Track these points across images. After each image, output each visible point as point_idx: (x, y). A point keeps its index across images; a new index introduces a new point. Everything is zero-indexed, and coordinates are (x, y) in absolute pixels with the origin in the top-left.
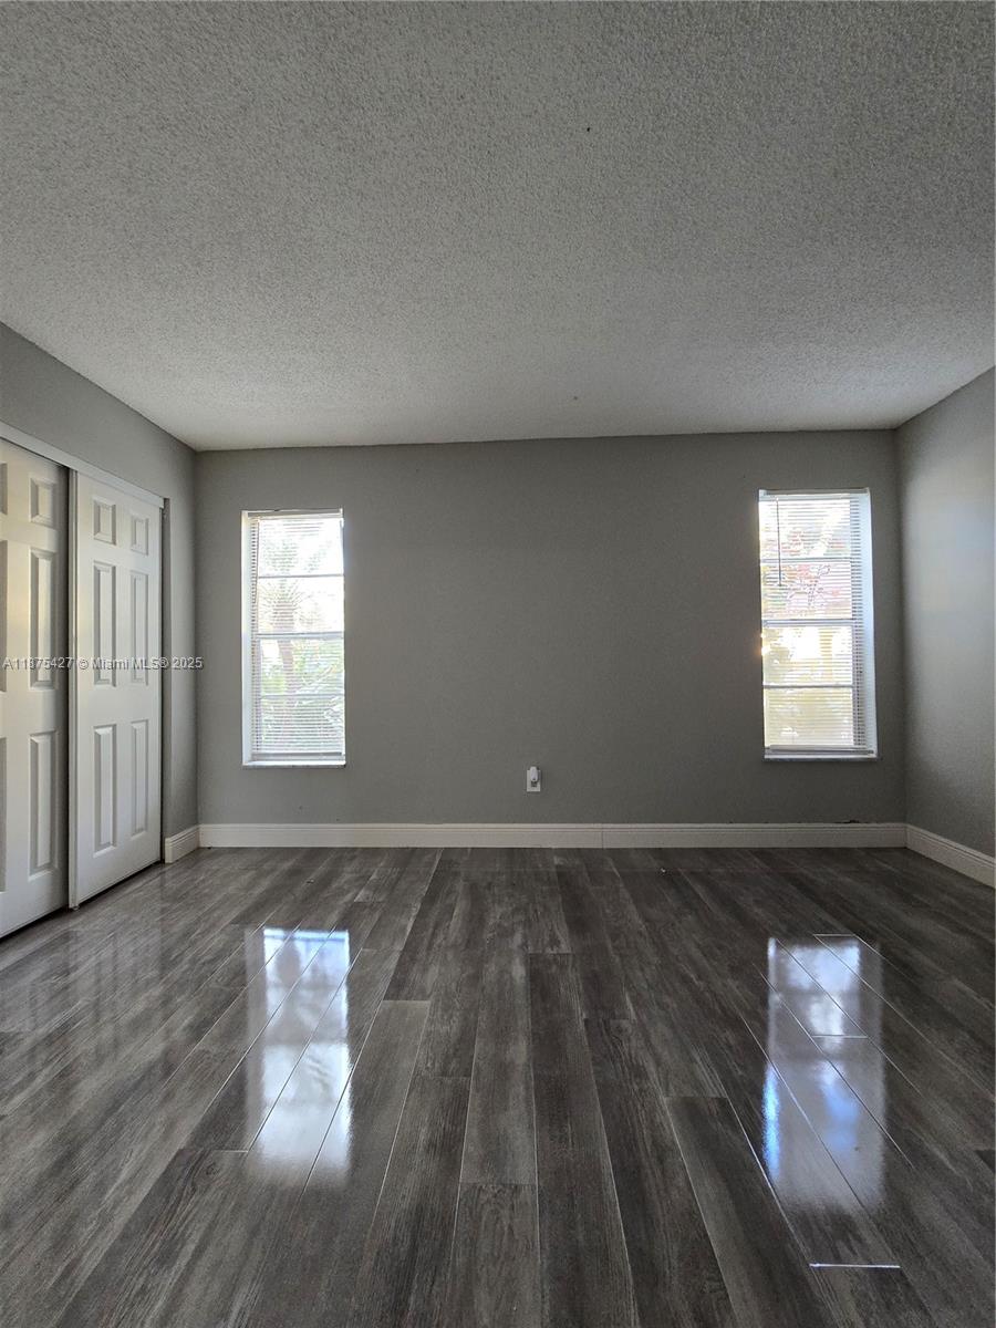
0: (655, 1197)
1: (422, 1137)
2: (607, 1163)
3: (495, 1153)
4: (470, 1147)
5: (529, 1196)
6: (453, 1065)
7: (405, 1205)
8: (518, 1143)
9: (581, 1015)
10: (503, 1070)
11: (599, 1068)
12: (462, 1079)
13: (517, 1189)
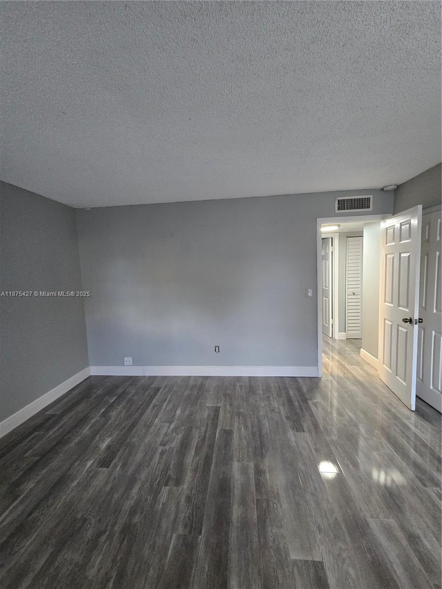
0: (203, 458)
1: (268, 475)
2: (213, 467)
3: (244, 470)
4: (252, 472)
5: (235, 460)
6: (264, 505)
7: (266, 458)
8: (237, 473)
9: (201, 539)
10: (243, 502)
11: (204, 501)
12: (259, 498)
13: (238, 461)
